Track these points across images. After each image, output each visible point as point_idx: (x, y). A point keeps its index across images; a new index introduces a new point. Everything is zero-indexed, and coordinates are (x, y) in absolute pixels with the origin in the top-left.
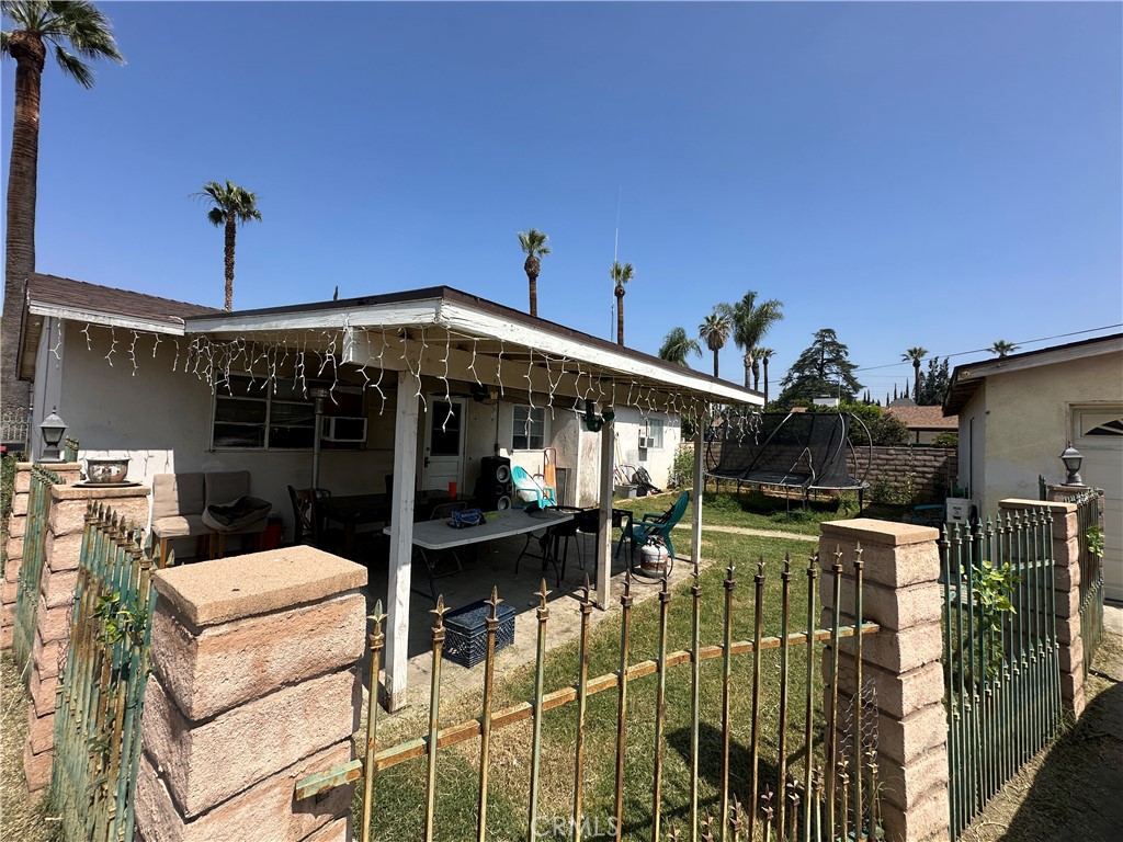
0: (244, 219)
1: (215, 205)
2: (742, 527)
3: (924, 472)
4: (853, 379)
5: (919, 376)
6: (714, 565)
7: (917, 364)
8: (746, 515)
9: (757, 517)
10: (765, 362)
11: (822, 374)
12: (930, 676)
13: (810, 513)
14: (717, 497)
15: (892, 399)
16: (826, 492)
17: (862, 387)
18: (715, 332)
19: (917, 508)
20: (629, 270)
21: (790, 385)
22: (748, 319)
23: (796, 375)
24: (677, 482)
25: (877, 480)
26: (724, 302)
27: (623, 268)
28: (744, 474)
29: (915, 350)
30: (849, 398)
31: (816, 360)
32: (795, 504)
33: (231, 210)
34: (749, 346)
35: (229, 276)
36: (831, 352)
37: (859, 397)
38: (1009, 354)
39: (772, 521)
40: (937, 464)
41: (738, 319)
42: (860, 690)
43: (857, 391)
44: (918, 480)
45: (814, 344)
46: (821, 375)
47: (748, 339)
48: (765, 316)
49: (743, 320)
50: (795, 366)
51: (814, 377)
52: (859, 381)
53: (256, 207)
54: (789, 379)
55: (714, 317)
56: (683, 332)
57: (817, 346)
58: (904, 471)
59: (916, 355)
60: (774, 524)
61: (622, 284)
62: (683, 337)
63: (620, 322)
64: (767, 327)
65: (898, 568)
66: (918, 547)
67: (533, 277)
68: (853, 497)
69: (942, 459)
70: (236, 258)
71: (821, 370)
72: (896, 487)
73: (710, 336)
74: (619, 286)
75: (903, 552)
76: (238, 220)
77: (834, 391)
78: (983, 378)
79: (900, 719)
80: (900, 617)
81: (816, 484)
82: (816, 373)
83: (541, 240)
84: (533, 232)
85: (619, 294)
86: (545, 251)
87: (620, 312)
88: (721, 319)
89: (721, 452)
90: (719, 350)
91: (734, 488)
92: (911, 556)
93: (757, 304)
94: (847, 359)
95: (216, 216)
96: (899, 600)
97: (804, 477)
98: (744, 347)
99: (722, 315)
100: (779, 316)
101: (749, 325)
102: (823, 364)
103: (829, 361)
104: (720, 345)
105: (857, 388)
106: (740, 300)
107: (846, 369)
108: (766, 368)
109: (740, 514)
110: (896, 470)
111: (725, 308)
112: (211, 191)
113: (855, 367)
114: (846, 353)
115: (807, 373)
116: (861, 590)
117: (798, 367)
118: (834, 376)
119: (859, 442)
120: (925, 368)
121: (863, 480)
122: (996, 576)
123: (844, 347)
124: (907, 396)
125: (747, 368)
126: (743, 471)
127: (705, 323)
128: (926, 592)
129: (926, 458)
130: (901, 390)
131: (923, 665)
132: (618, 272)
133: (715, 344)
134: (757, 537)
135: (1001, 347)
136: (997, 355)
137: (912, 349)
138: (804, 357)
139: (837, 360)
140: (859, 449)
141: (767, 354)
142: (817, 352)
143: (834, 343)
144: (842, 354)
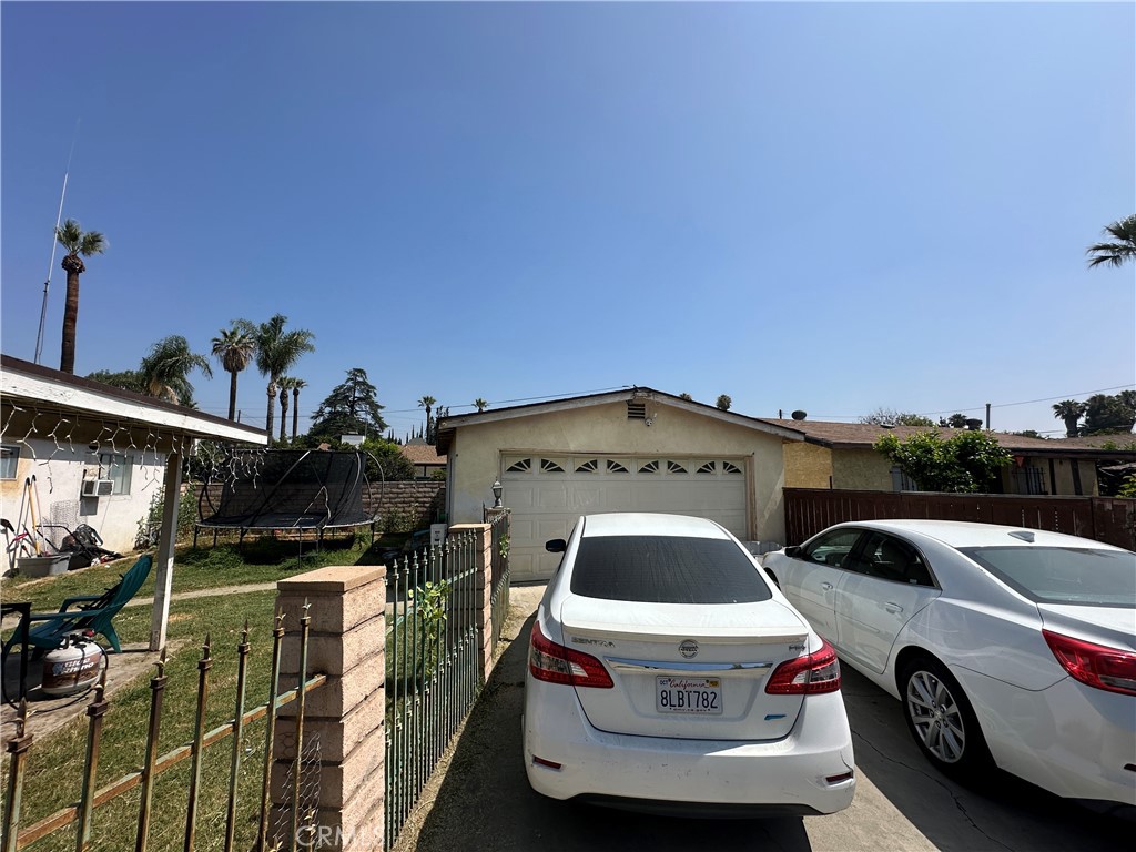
2: (240, 584)
3: (424, 502)
4: (380, 418)
5: (430, 420)
6: (186, 645)
7: (428, 410)
8: (248, 568)
9: (262, 568)
10: (296, 393)
11: (353, 412)
12: (372, 705)
13: (323, 554)
14: (211, 552)
15: (410, 438)
16: (343, 529)
17: (387, 426)
18: (235, 351)
19: (415, 534)
20: (95, 239)
21: (321, 419)
22: (275, 344)
23: (328, 410)
24: (152, 539)
25: (389, 512)
26: (247, 319)
27: (83, 234)
28: (250, 520)
29: (428, 398)
30: (374, 436)
31: (348, 397)
32: (308, 546)
34: (275, 374)
36: (362, 391)
37: (385, 435)
38: (484, 409)
39: (281, 570)
40: (433, 495)
41: (263, 342)
42: (300, 753)
43: (382, 430)
44: (420, 509)
45: (347, 381)
46: (351, 412)
47: (274, 366)
48: (293, 346)
49: (269, 343)
50: (327, 400)
51: (346, 414)
52: (385, 421)
54: (320, 413)
55: (233, 333)
56: (184, 342)
57: (350, 383)
58: (410, 502)
59: (428, 401)
60: (283, 573)
61: (78, 256)
62: (185, 349)
64: (296, 357)
65: (345, 613)
66: (367, 587)
68: (367, 531)
69: (436, 490)
71: (352, 407)
72: (403, 517)
73: (228, 354)
75: (352, 596)
77: (362, 429)
78: (455, 428)
79: (341, 763)
80: (344, 661)
81: (331, 523)
82: (348, 410)
85: (72, 268)
88: (243, 337)
89: (222, 496)
90: (239, 373)
91: (235, 539)
92: (358, 598)
93: (286, 330)
94: (375, 399)
96: (344, 644)
97: (319, 516)
98: (269, 374)
99: (243, 333)
100: (311, 348)
101: (276, 351)
102: (354, 402)
103: (360, 399)
104: (240, 366)
105: (383, 426)
106: (267, 321)
107: (375, 407)
108: (296, 400)
109: (242, 568)
110: (404, 502)
111: (247, 325)
113: (382, 408)
114: (375, 394)
115: (339, 409)
116: (306, 647)
117: (330, 402)
118: (363, 415)
119: (375, 478)
120: (433, 414)
121: (376, 513)
122: (433, 593)
123: (373, 388)
124: (421, 436)
125: (271, 397)
126: (248, 517)
127: (222, 338)
128: (373, 626)
129: (426, 490)
130: (417, 431)
131: (367, 697)
132: (73, 237)
133: (233, 364)
134: (259, 593)
135: (480, 403)
136: (477, 410)
137: (426, 396)
138: (337, 393)
139: (367, 399)
140: (375, 484)
141: (299, 384)
142: (349, 389)
143: (364, 383)
144: (371, 394)
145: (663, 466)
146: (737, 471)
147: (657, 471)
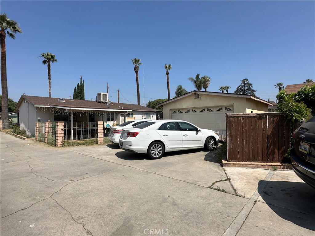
0: (52, 62)
1: (44, 59)
4: (255, 95)
7: (280, 89)
20: (170, 66)
22: (198, 82)
27: (168, 66)
29: (279, 84)
31: (242, 89)
33: (49, 60)
35: (50, 79)
36: (247, 86)
45: (241, 84)
53: (56, 58)
61: (168, 70)
63: (168, 83)
67: (137, 72)
70: (51, 74)
71: (244, 93)
74: (167, 71)
76: (51, 63)
83: (139, 60)
84: (136, 59)
85: (167, 74)
86: (140, 64)
87: (168, 80)
94: (252, 89)
95: (44, 62)
103: (247, 89)
107: (253, 92)
112: (43, 55)
113: (255, 91)
114: (252, 86)
123: (251, 84)
132: (166, 67)
137: (278, 83)
138: (238, 89)
139: (249, 89)
141: (228, 88)
142: (243, 87)
143: (248, 83)
144: (251, 87)
145: (206, 110)
146: (231, 110)
147: (204, 111)
